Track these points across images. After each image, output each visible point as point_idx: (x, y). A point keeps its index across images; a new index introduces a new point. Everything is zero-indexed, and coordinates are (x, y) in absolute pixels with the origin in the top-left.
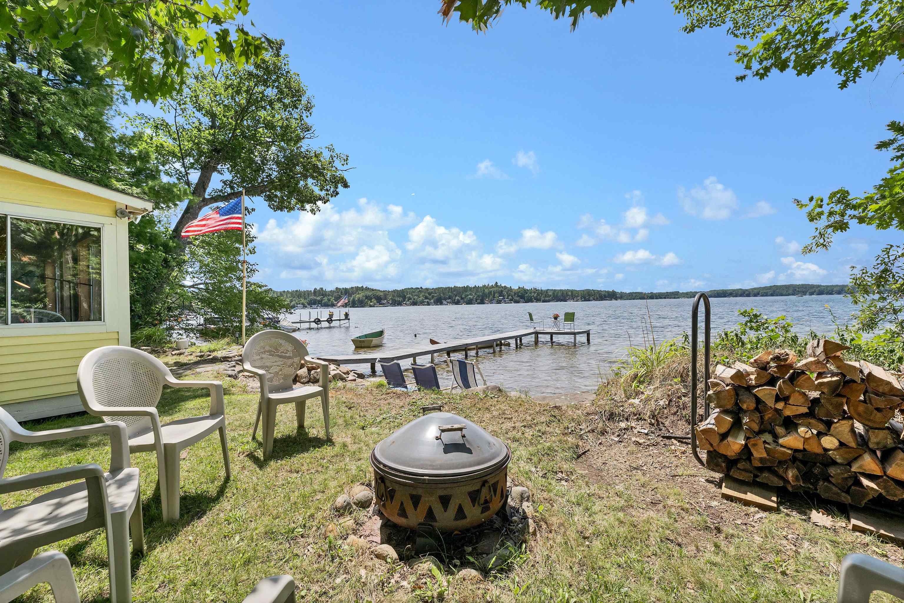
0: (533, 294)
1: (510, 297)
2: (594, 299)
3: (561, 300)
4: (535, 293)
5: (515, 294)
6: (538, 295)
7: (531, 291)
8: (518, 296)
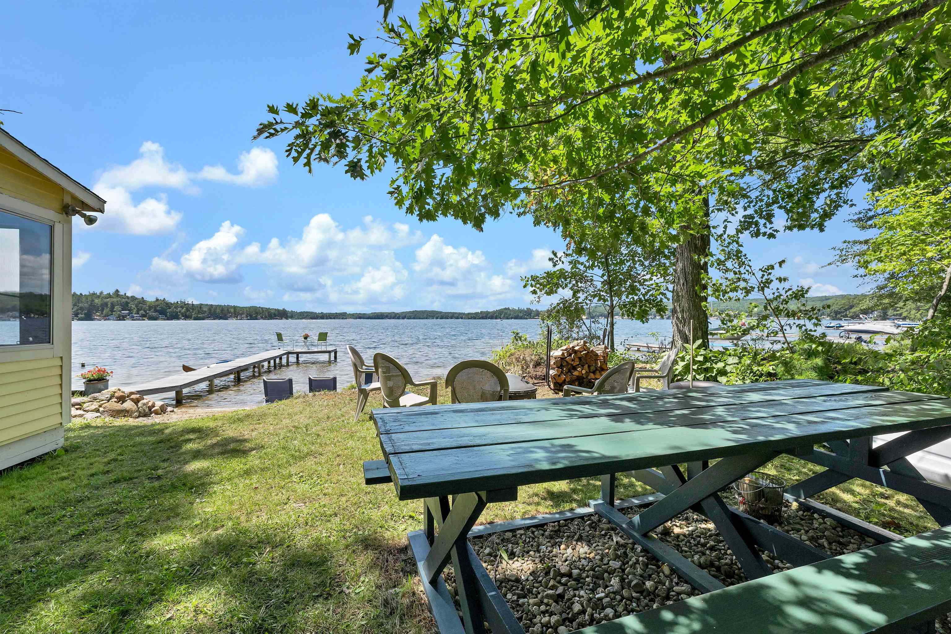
0: (179, 309)
1: (142, 312)
2: (262, 318)
3: (221, 318)
4: (182, 307)
5: (150, 308)
6: (187, 310)
7: (176, 305)
8: (156, 311)
